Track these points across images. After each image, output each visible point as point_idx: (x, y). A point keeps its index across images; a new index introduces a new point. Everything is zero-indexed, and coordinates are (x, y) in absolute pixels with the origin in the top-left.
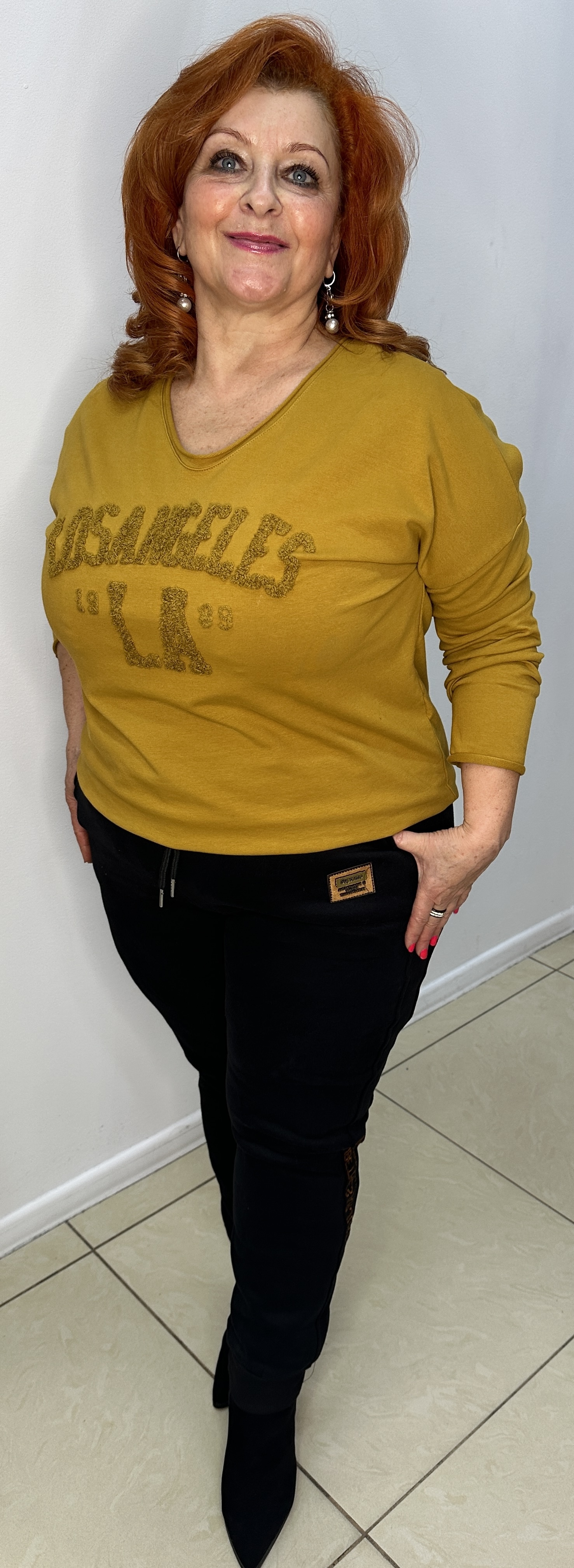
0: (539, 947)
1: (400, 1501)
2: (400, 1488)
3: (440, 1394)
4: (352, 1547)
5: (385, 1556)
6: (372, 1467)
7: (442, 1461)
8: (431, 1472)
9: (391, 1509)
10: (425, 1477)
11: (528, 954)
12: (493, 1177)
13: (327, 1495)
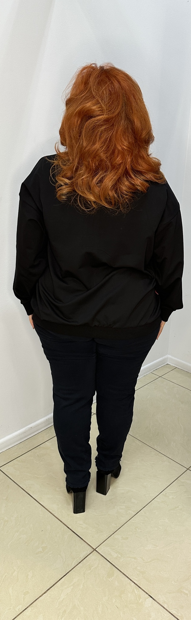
0: (154, 369)
1: (106, 540)
2: (106, 536)
3: (120, 508)
4: (90, 553)
5: (101, 555)
6: (97, 530)
7: (120, 528)
8: (117, 531)
9: (103, 542)
10: (115, 532)
11: (151, 372)
12: (138, 442)
13: (82, 539)
